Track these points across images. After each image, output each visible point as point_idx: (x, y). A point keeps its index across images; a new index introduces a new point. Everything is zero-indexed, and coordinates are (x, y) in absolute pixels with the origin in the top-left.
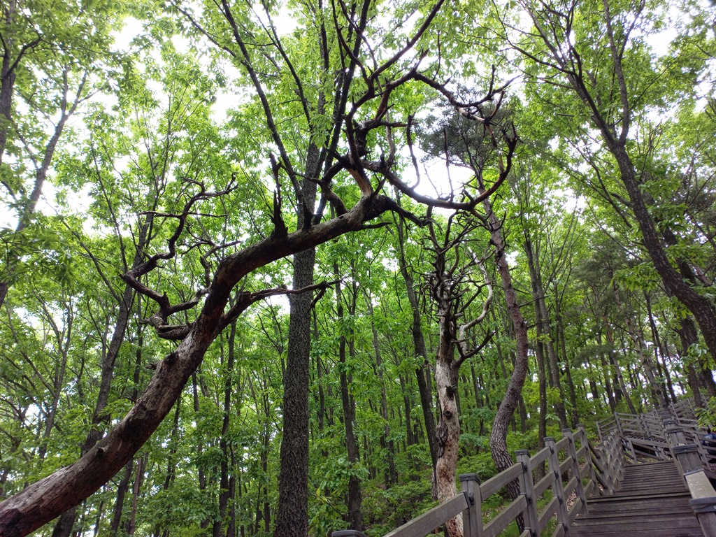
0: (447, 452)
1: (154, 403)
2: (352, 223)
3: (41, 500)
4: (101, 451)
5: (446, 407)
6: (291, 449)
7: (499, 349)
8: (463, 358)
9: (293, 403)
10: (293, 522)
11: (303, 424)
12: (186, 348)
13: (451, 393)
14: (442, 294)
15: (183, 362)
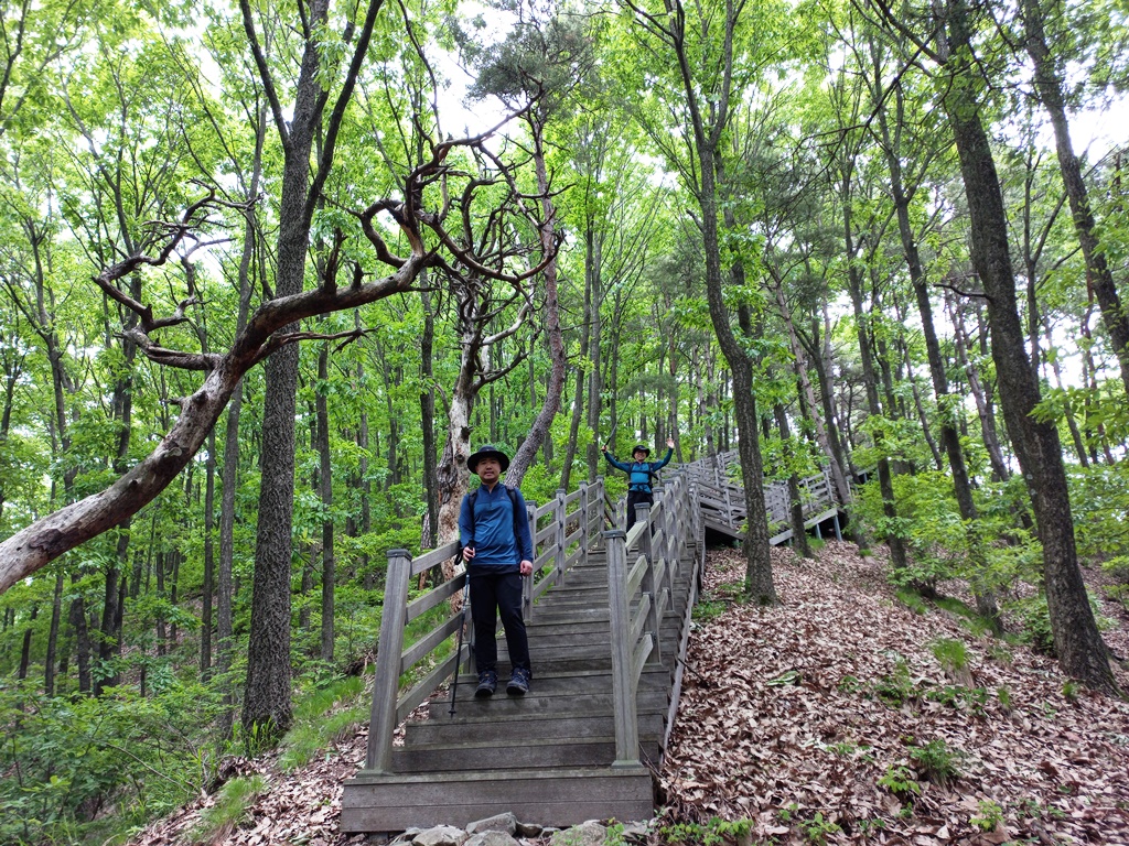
0: (453, 498)
1: (186, 441)
2: (402, 285)
3: (78, 523)
4: (134, 482)
5: (459, 449)
6: (273, 486)
7: (531, 368)
8: (483, 382)
9: (277, 435)
10: (276, 564)
11: (289, 460)
12: (215, 388)
13: (465, 434)
14: (470, 314)
15: (213, 402)
